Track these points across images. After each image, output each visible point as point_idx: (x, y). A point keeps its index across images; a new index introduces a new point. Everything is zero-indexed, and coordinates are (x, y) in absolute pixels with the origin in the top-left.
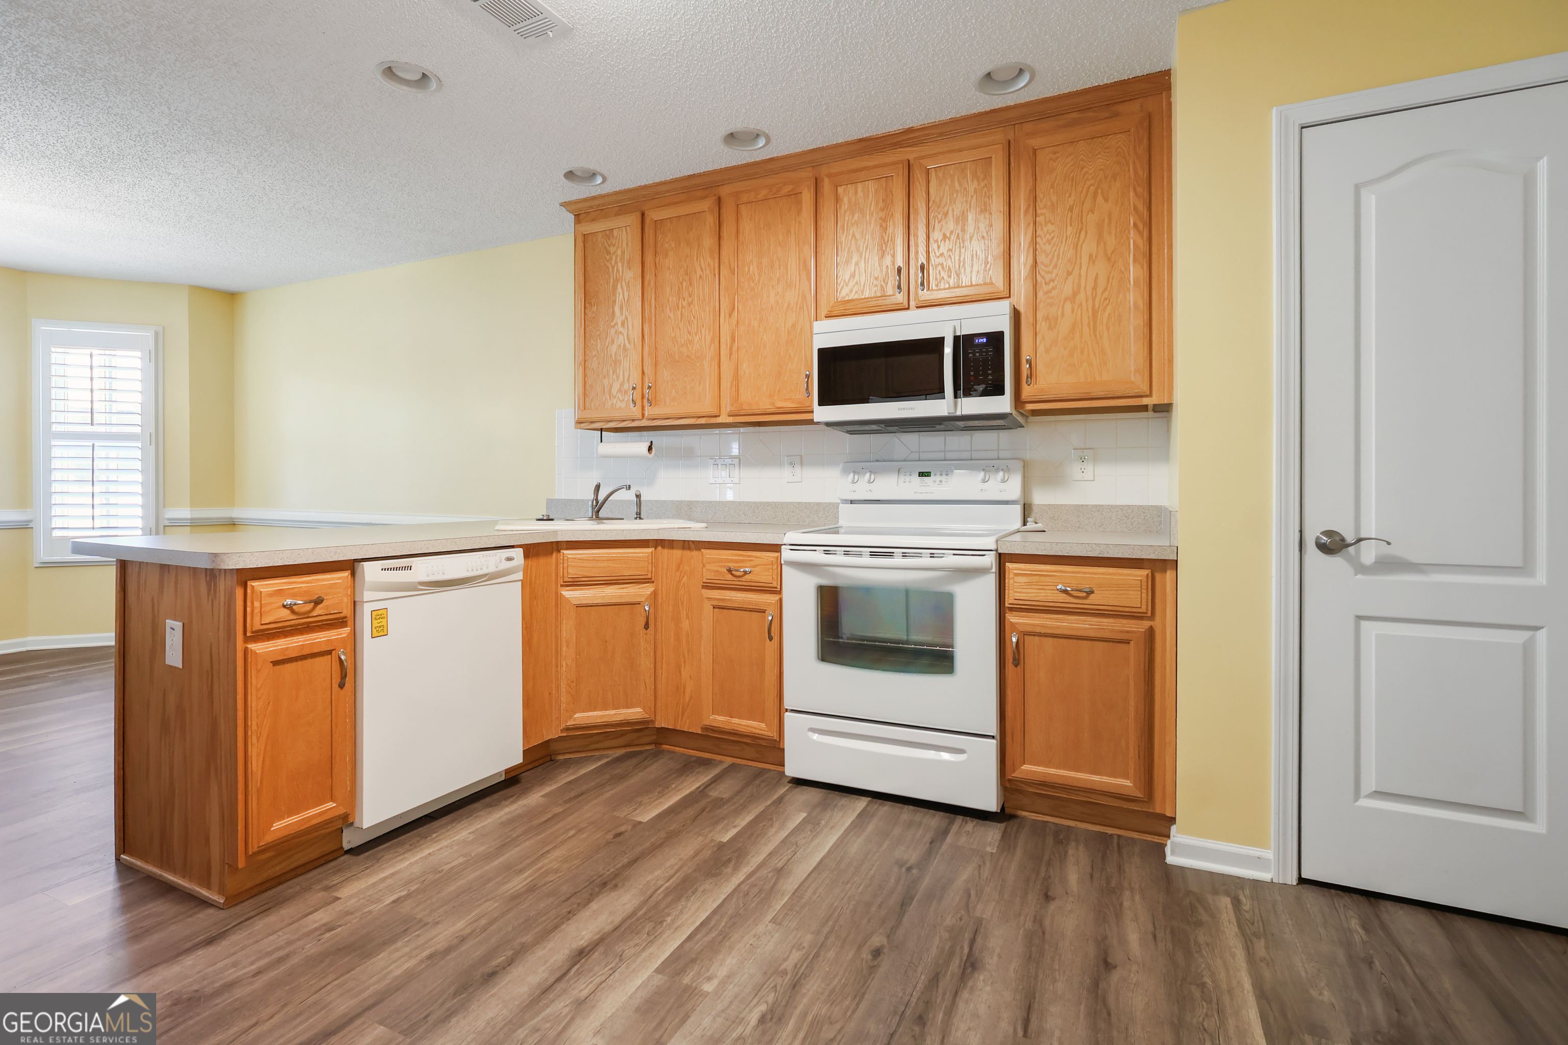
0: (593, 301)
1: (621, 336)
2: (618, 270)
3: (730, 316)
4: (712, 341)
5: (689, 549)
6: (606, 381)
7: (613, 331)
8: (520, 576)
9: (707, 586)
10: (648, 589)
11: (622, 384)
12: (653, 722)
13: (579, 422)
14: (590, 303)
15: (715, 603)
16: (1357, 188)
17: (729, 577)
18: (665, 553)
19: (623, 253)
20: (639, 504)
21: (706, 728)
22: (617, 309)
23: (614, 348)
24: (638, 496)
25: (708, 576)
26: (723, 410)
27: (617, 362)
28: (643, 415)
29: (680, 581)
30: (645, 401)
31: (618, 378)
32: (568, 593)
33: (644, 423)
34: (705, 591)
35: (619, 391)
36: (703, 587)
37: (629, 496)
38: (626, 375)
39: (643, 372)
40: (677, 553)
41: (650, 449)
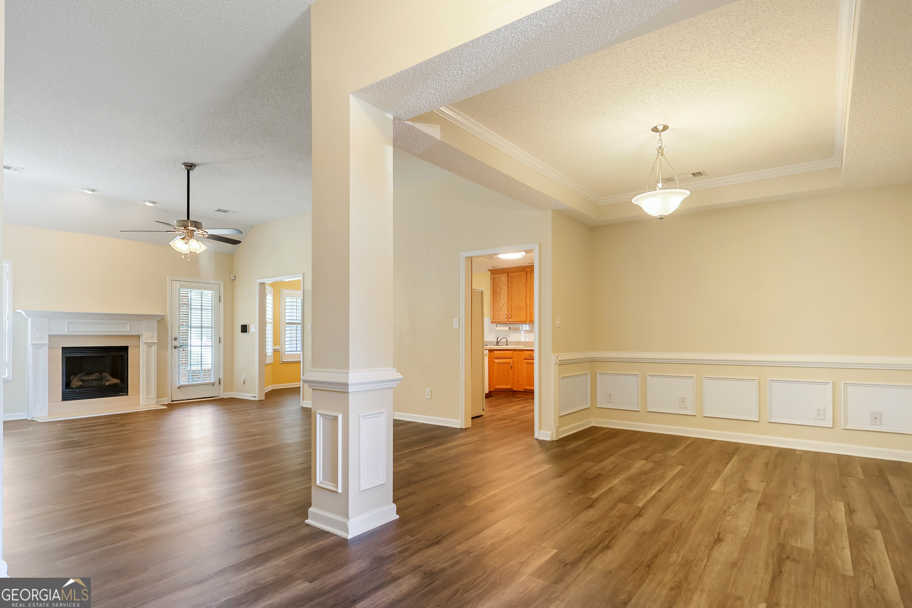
0: (495, 293)
1: (503, 302)
2: (502, 286)
3: (529, 299)
4: (525, 304)
5: (521, 351)
6: (499, 313)
7: (501, 301)
8: (488, 356)
9: (525, 359)
10: (512, 360)
11: (503, 313)
12: (513, 389)
13: (492, 322)
14: (495, 294)
15: (527, 362)
17: (530, 357)
18: (515, 352)
19: (503, 282)
20: (507, 342)
21: (525, 389)
22: (502, 295)
23: (501, 305)
24: (507, 340)
25: (525, 357)
26: (527, 320)
27: (502, 308)
28: (508, 321)
29: (518, 358)
30: (509, 318)
31: (502, 312)
32: (495, 360)
33: (509, 323)
34: (524, 360)
35: (502, 315)
36: (524, 359)
37: (504, 340)
38: (504, 311)
39: (508, 311)
40: (518, 352)
41: (509, 329)
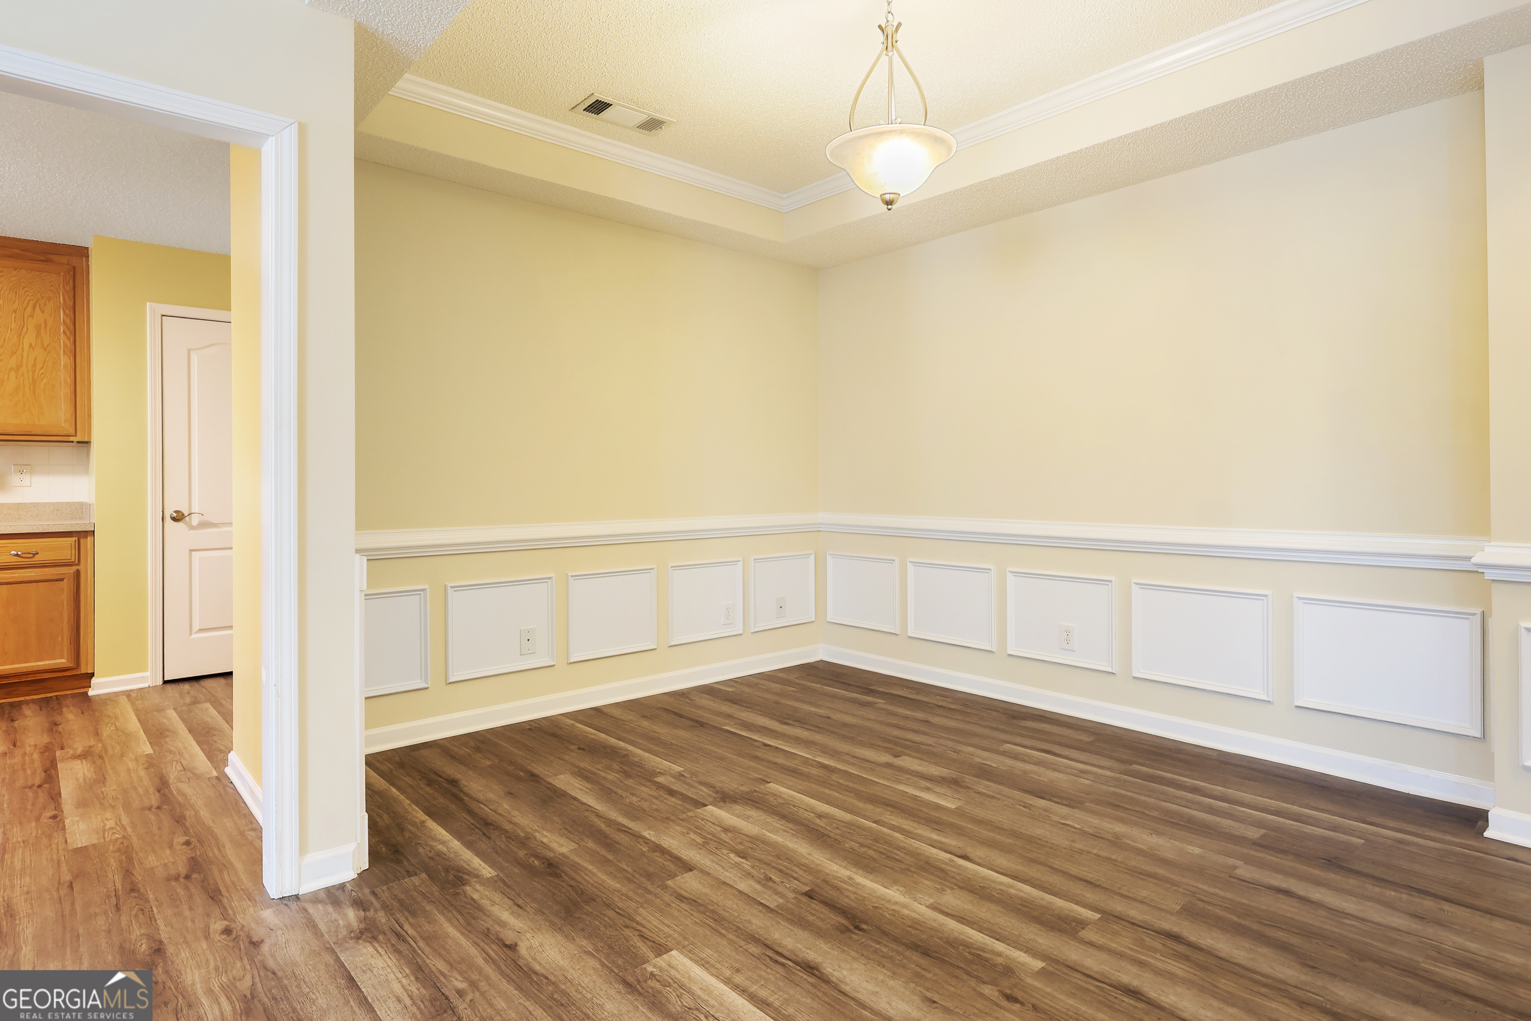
16: (189, 351)
